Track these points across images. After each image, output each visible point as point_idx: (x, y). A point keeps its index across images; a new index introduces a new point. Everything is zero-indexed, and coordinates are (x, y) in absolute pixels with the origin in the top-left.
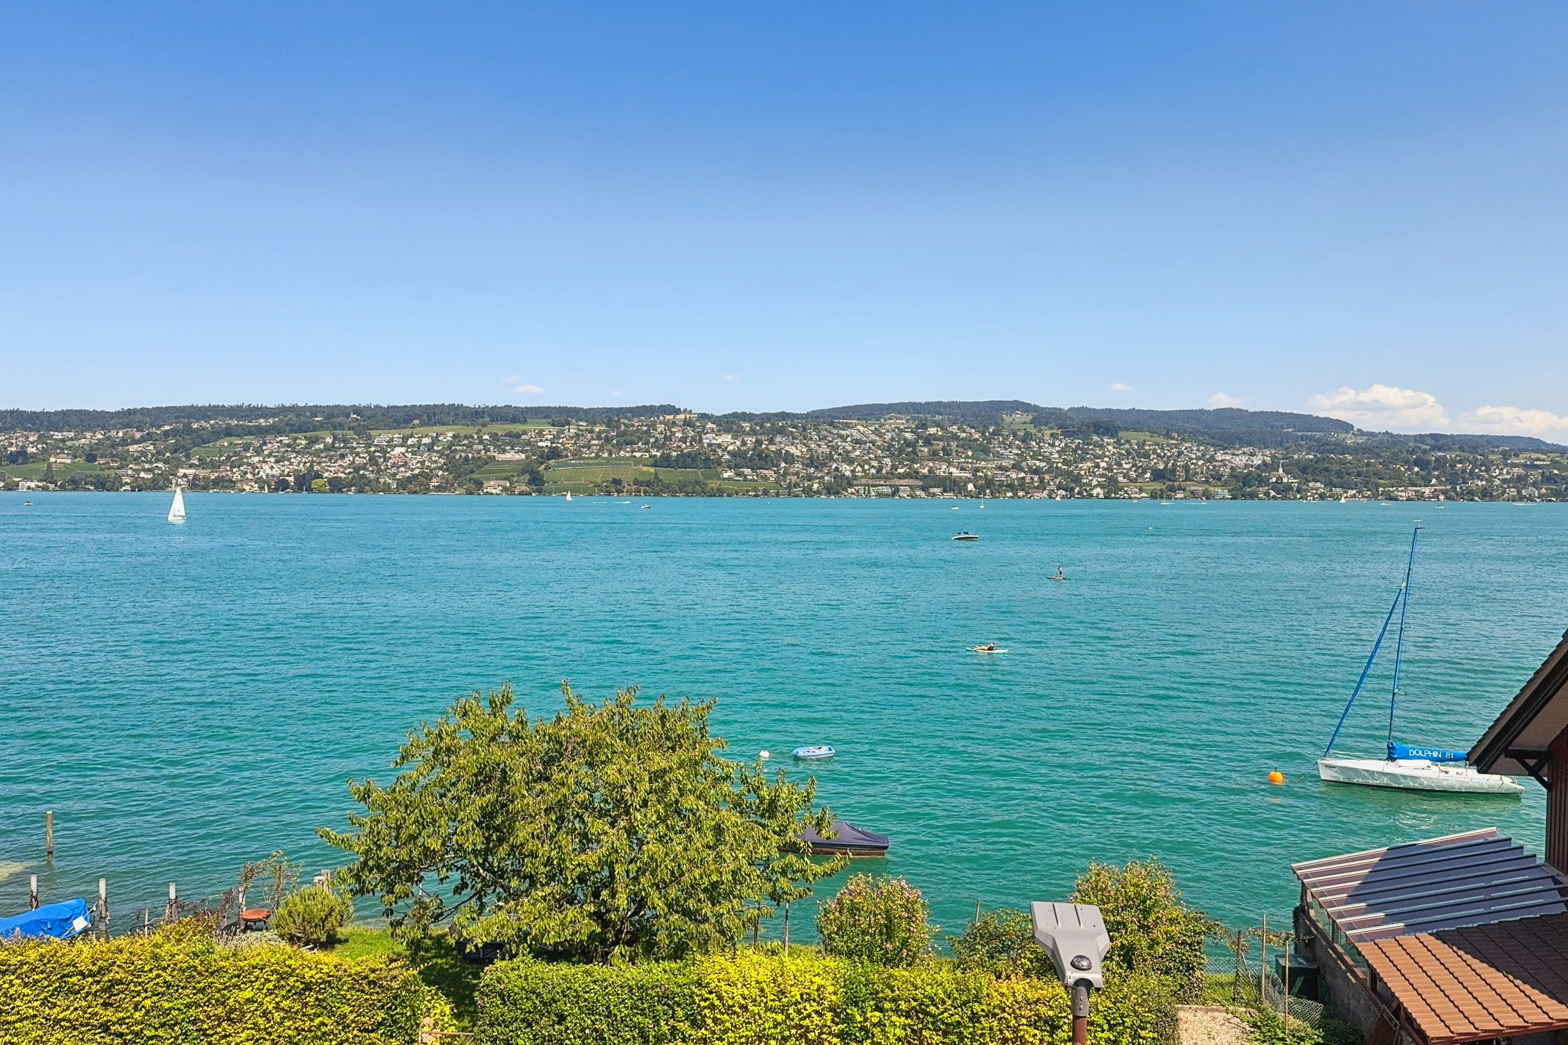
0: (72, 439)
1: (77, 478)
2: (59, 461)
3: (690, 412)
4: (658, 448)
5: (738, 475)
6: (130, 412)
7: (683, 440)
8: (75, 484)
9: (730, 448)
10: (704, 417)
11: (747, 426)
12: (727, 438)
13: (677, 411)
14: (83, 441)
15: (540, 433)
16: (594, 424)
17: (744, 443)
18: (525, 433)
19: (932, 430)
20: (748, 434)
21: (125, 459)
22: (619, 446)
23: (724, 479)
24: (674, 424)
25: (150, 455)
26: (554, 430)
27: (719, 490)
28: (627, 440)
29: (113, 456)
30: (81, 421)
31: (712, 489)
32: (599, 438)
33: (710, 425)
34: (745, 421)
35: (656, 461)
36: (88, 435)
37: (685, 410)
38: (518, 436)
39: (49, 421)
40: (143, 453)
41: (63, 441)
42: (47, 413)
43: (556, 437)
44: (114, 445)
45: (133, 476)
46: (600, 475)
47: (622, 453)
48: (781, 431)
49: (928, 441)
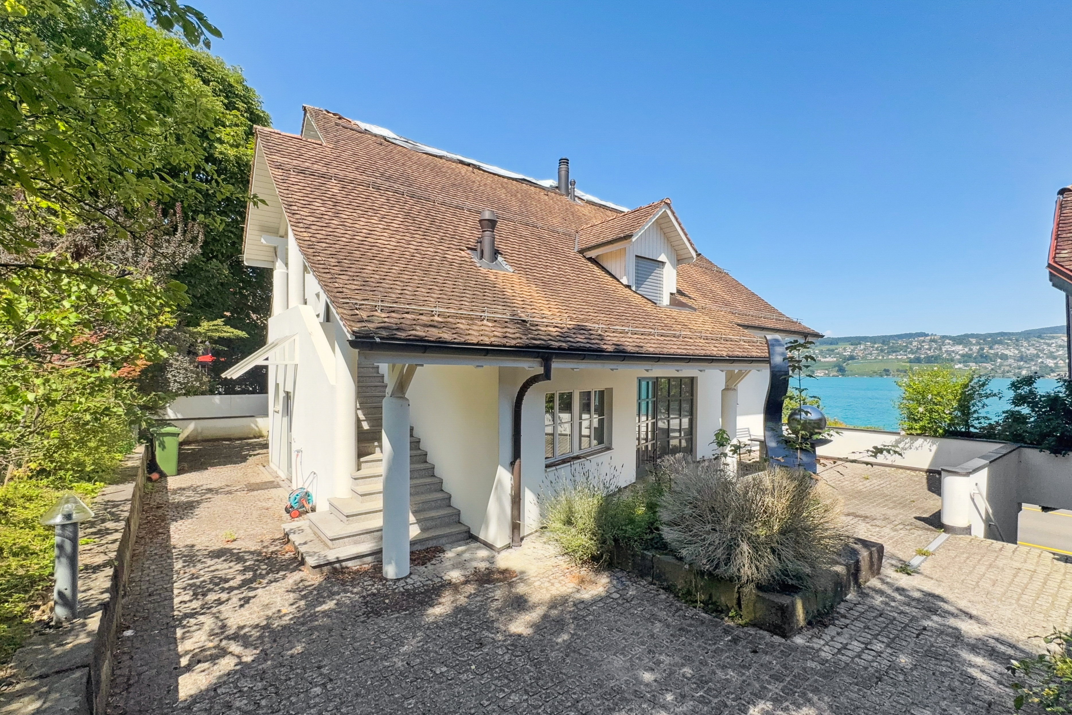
3: (935, 335)
4: (913, 353)
7: (930, 349)
9: (961, 352)
10: (944, 337)
11: (974, 341)
12: (960, 347)
13: (927, 335)
15: (845, 349)
16: (875, 343)
17: (971, 350)
18: (837, 349)
20: (974, 345)
22: (889, 353)
24: (924, 341)
26: (852, 347)
28: (894, 350)
32: (877, 349)
33: (948, 341)
34: (973, 338)
37: (932, 335)
38: (833, 350)
43: (853, 350)
46: (878, 367)
47: (890, 357)
48: (1000, 343)
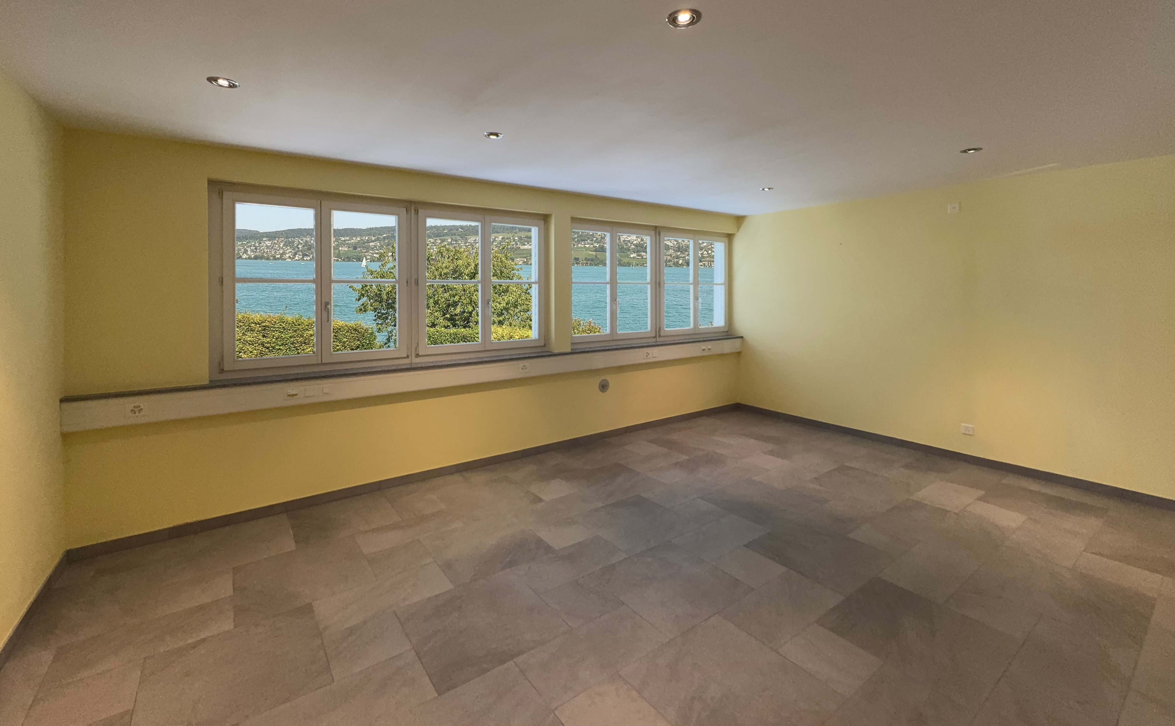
0: (348, 240)
1: (350, 256)
2: (343, 249)
5: (639, 256)
6: (371, 229)
8: (349, 259)
14: (352, 241)
21: (368, 248)
23: (631, 258)
25: (378, 247)
27: (628, 263)
29: (363, 247)
30: (352, 233)
31: (625, 263)
35: (596, 249)
36: (354, 238)
39: (340, 233)
40: (375, 246)
41: (345, 241)
42: (339, 229)
44: (364, 243)
45: (371, 256)
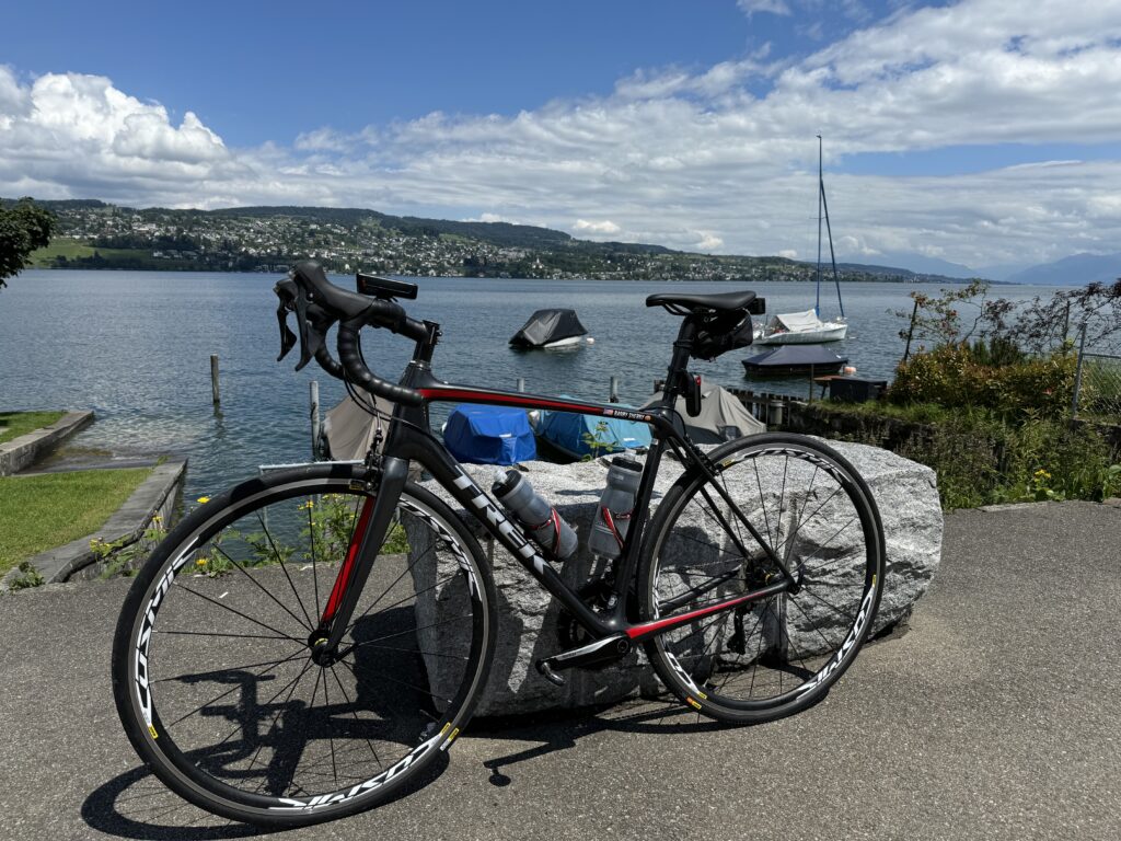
3: (116, 206)
4: (95, 233)
7: (116, 226)
9: (157, 234)
10: (129, 210)
11: (166, 217)
12: (154, 227)
13: (104, 205)
17: (167, 230)
19: (313, 227)
20: (170, 224)
22: (58, 229)
24: (104, 214)
28: (65, 225)
33: (135, 216)
34: (163, 214)
37: (112, 205)
47: (63, 235)
48: (197, 223)
49: (312, 233)
